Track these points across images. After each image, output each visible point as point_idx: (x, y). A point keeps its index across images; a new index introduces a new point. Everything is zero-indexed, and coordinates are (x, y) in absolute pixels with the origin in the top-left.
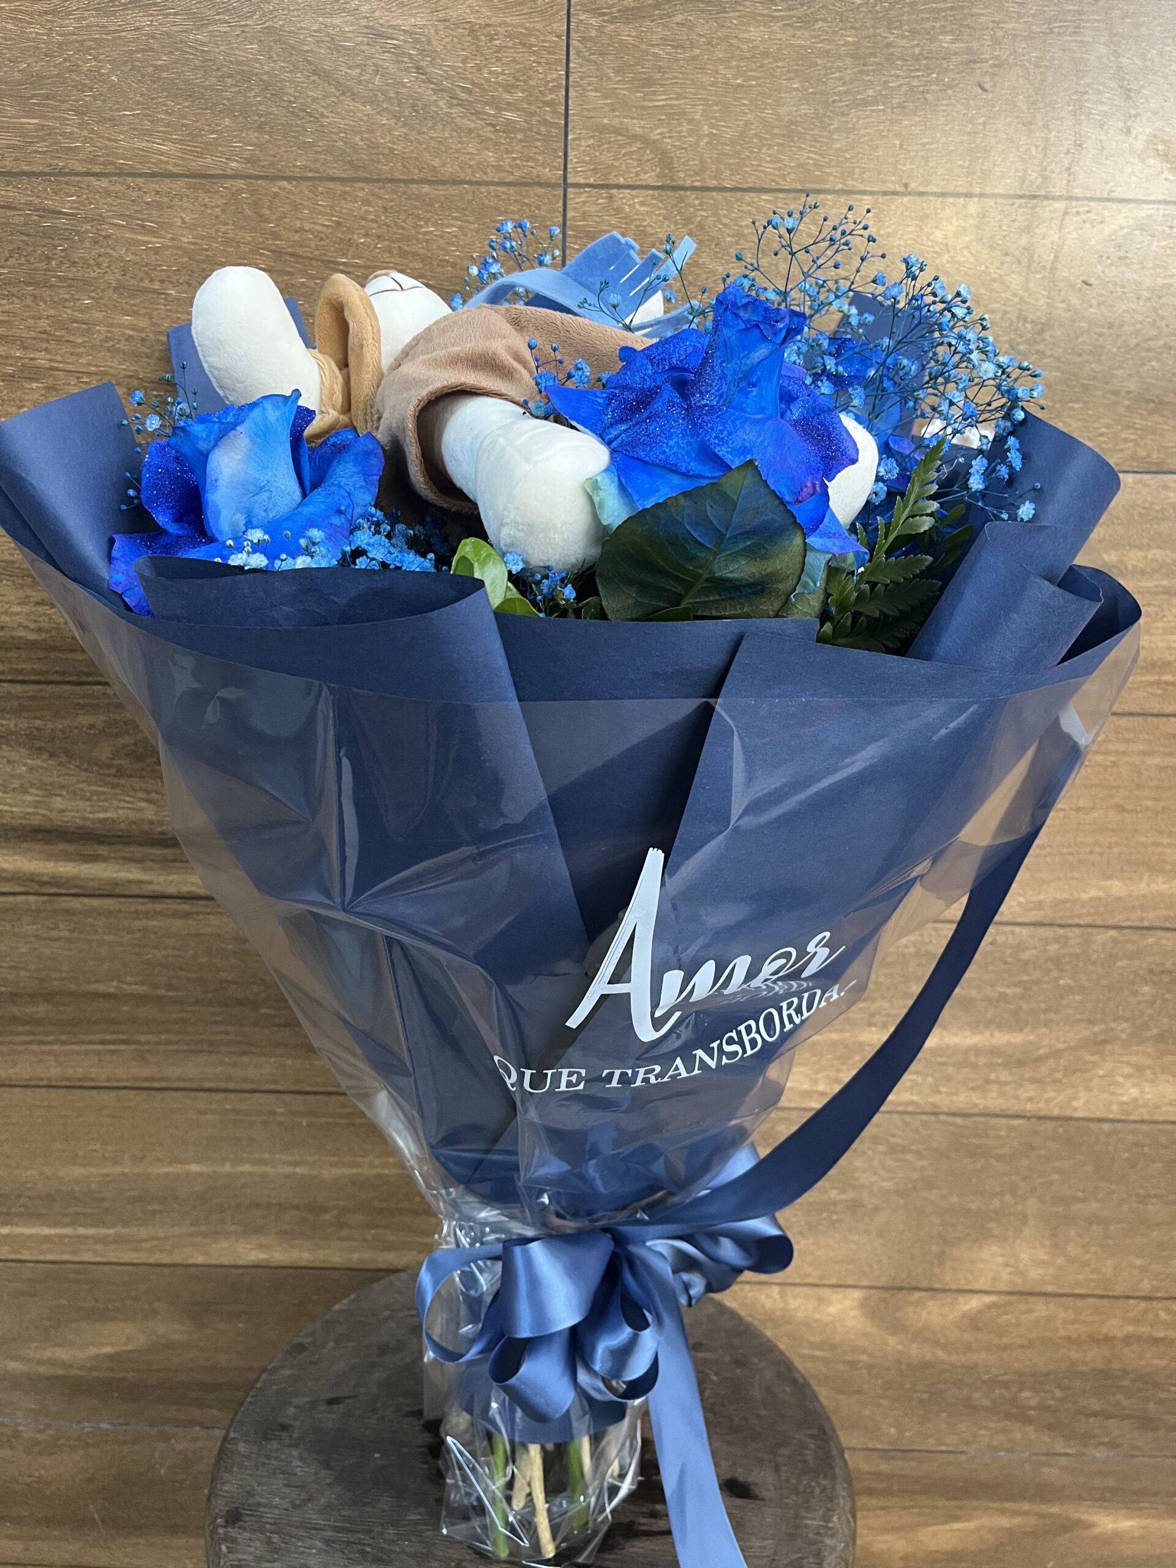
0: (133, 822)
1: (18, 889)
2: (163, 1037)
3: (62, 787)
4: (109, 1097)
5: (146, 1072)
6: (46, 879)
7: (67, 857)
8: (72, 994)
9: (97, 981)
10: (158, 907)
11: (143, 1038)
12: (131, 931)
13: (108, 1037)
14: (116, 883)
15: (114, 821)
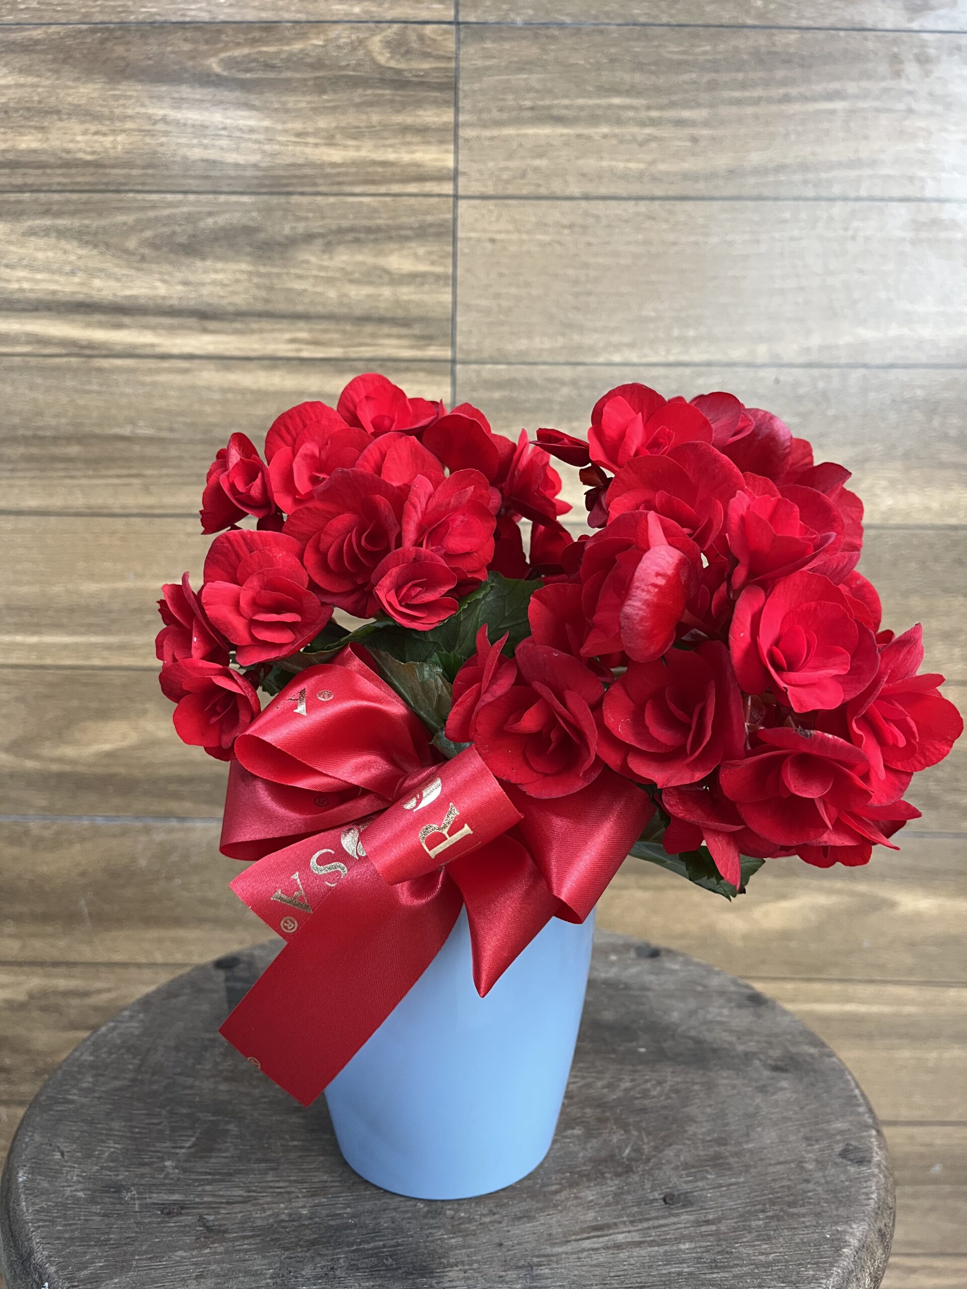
0: (150, 299)
1: (64, 351)
2: (164, 471)
3: (101, 270)
4: (119, 523)
5: (149, 500)
6: (85, 343)
7: (101, 325)
8: (97, 437)
9: (119, 426)
10: (166, 364)
11: (148, 472)
12: (143, 384)
13: (124, 472)
14: (135, 346)
15: (136, 297)
